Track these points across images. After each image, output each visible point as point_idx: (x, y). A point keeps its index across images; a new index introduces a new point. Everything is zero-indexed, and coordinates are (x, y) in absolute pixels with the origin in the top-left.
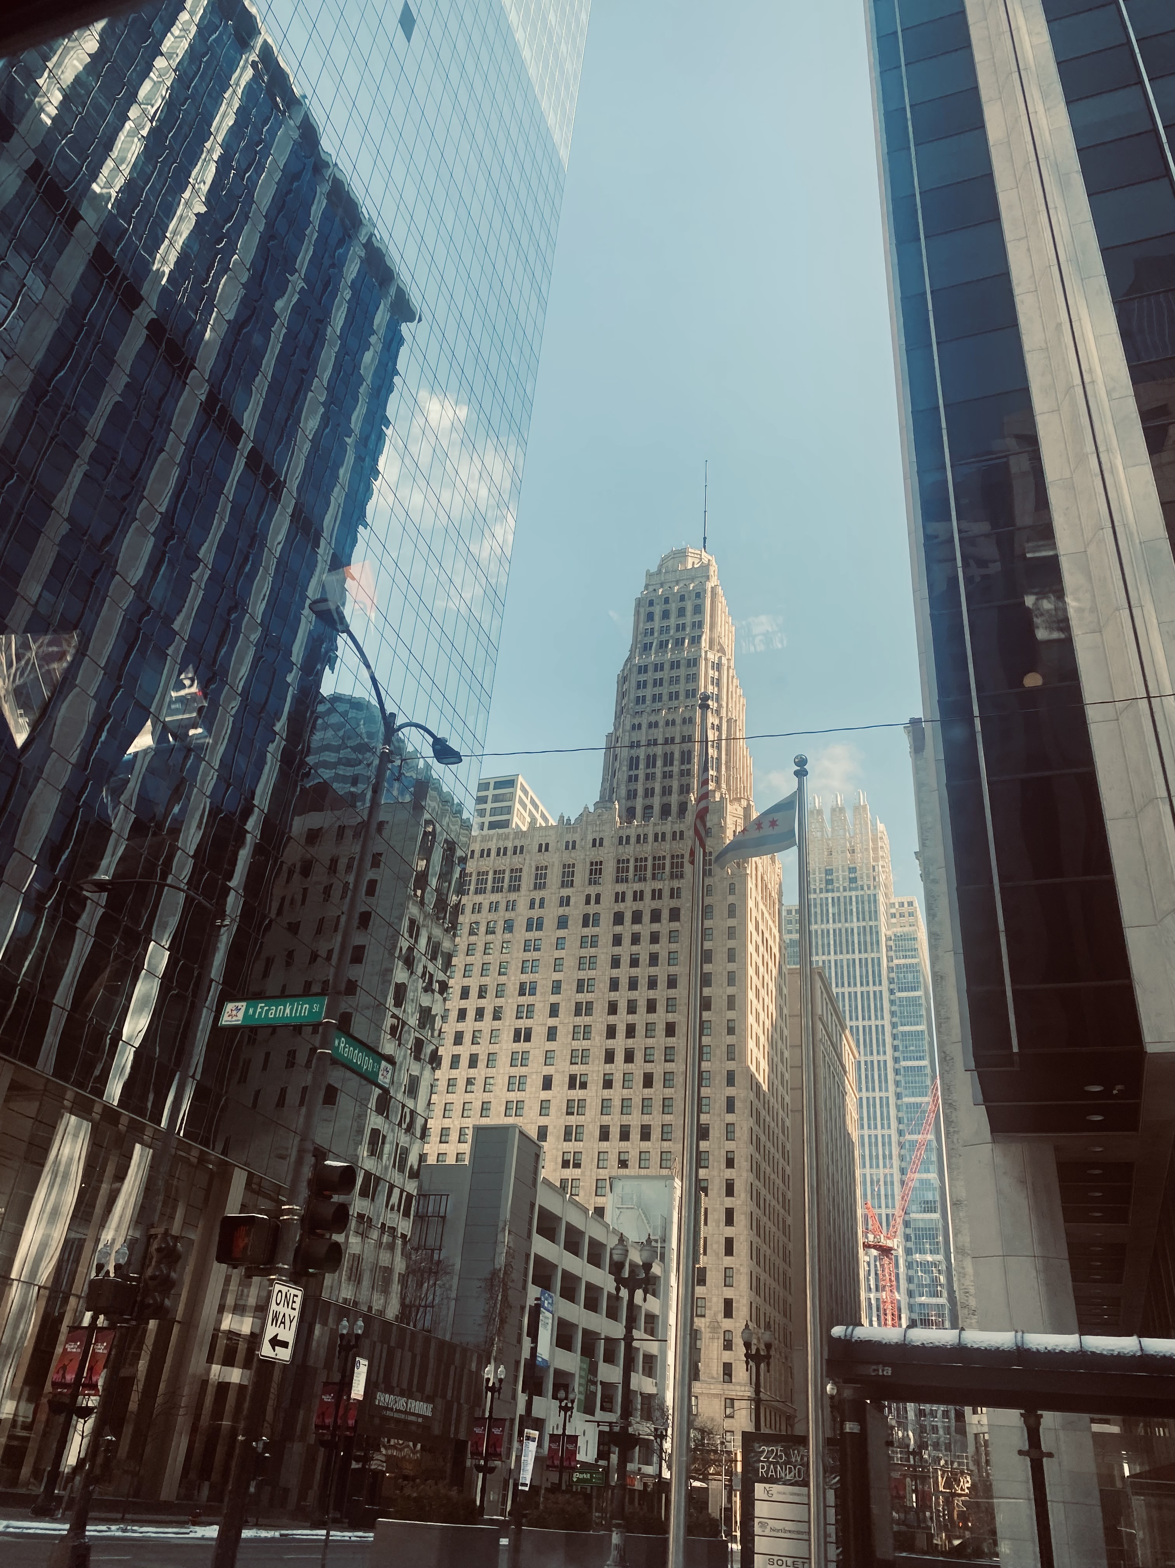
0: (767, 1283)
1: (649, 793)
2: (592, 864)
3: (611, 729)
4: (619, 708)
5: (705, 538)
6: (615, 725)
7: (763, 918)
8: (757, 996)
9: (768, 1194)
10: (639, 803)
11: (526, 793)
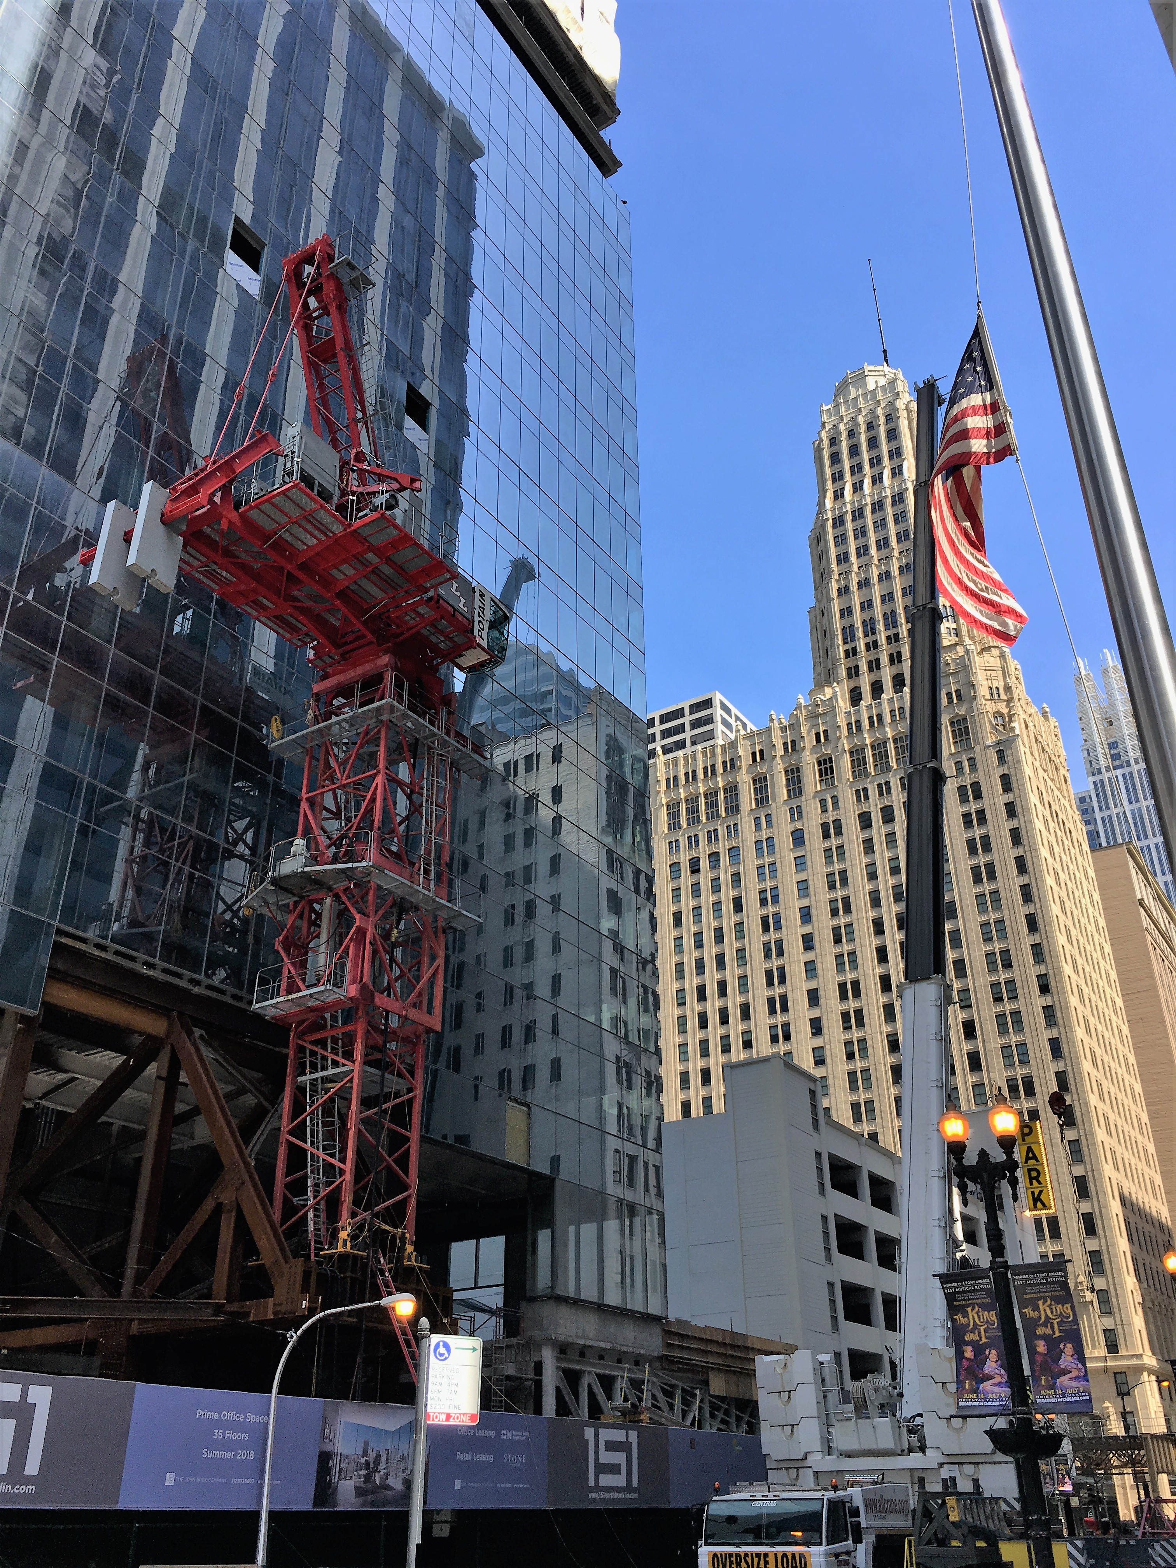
0: (1140, 1228)
1: (874, 665)
2: (819, 763)
3: (813, 602)
4: (818, 575)
5: (885, 351)
6: (816, 598)
7: (1046, 787)
8: (1058, 881)
9: (1118, 1119)
10: (865, 682)
11: (728, 711)
